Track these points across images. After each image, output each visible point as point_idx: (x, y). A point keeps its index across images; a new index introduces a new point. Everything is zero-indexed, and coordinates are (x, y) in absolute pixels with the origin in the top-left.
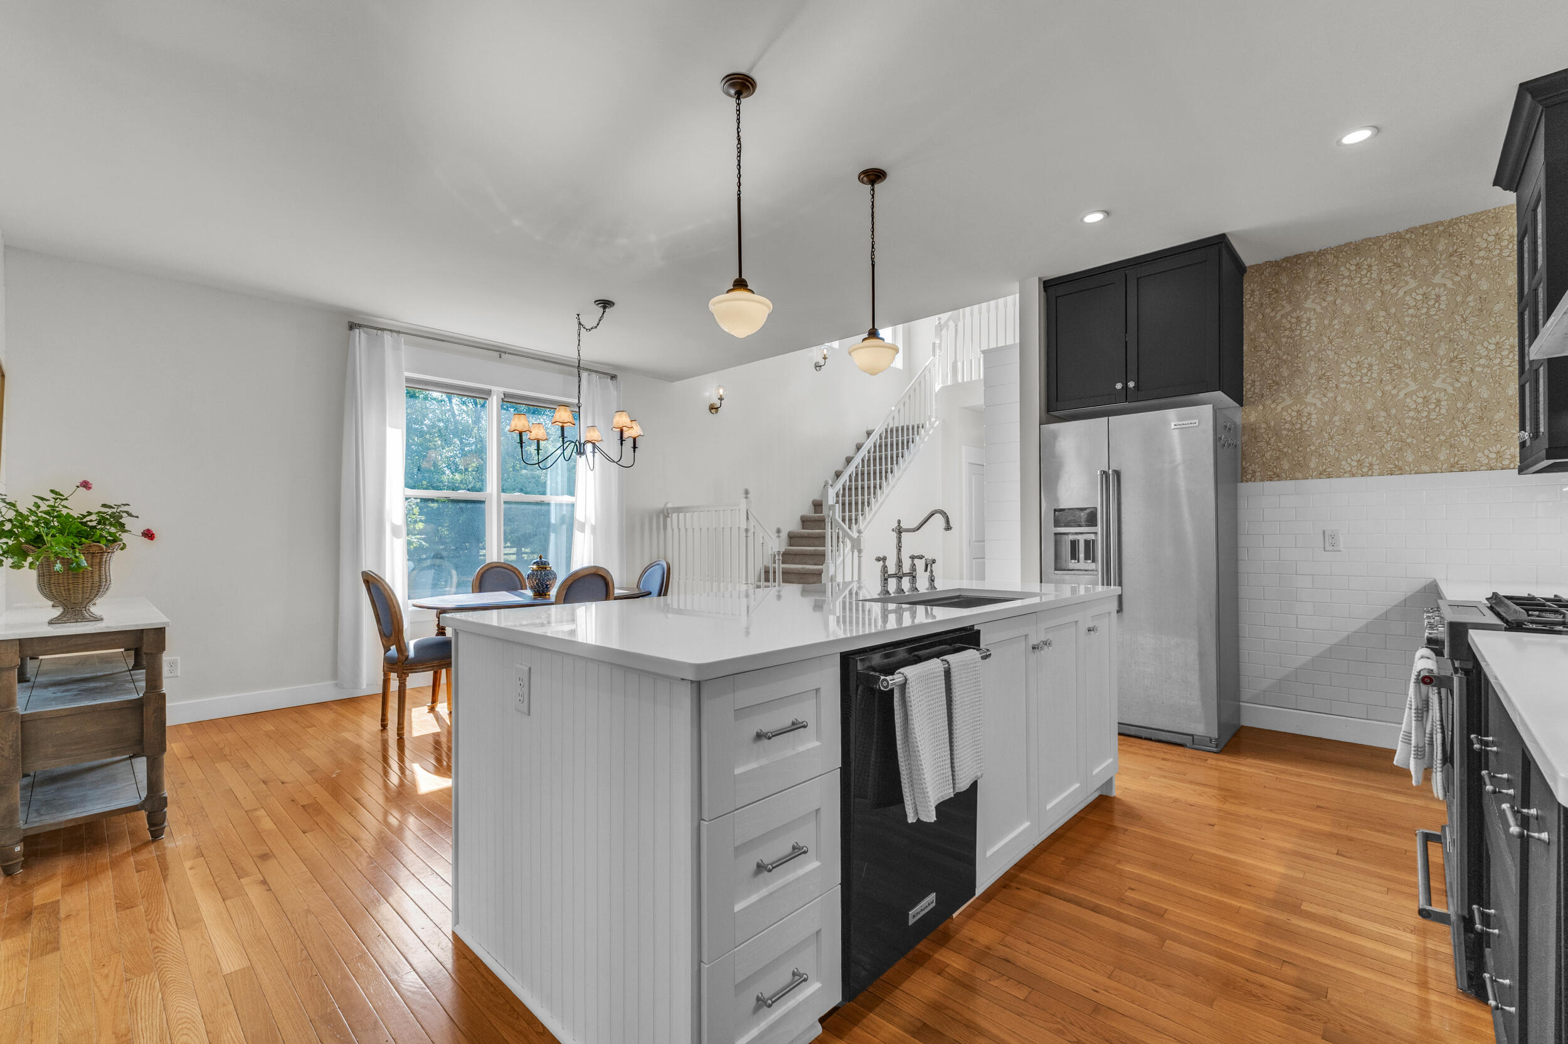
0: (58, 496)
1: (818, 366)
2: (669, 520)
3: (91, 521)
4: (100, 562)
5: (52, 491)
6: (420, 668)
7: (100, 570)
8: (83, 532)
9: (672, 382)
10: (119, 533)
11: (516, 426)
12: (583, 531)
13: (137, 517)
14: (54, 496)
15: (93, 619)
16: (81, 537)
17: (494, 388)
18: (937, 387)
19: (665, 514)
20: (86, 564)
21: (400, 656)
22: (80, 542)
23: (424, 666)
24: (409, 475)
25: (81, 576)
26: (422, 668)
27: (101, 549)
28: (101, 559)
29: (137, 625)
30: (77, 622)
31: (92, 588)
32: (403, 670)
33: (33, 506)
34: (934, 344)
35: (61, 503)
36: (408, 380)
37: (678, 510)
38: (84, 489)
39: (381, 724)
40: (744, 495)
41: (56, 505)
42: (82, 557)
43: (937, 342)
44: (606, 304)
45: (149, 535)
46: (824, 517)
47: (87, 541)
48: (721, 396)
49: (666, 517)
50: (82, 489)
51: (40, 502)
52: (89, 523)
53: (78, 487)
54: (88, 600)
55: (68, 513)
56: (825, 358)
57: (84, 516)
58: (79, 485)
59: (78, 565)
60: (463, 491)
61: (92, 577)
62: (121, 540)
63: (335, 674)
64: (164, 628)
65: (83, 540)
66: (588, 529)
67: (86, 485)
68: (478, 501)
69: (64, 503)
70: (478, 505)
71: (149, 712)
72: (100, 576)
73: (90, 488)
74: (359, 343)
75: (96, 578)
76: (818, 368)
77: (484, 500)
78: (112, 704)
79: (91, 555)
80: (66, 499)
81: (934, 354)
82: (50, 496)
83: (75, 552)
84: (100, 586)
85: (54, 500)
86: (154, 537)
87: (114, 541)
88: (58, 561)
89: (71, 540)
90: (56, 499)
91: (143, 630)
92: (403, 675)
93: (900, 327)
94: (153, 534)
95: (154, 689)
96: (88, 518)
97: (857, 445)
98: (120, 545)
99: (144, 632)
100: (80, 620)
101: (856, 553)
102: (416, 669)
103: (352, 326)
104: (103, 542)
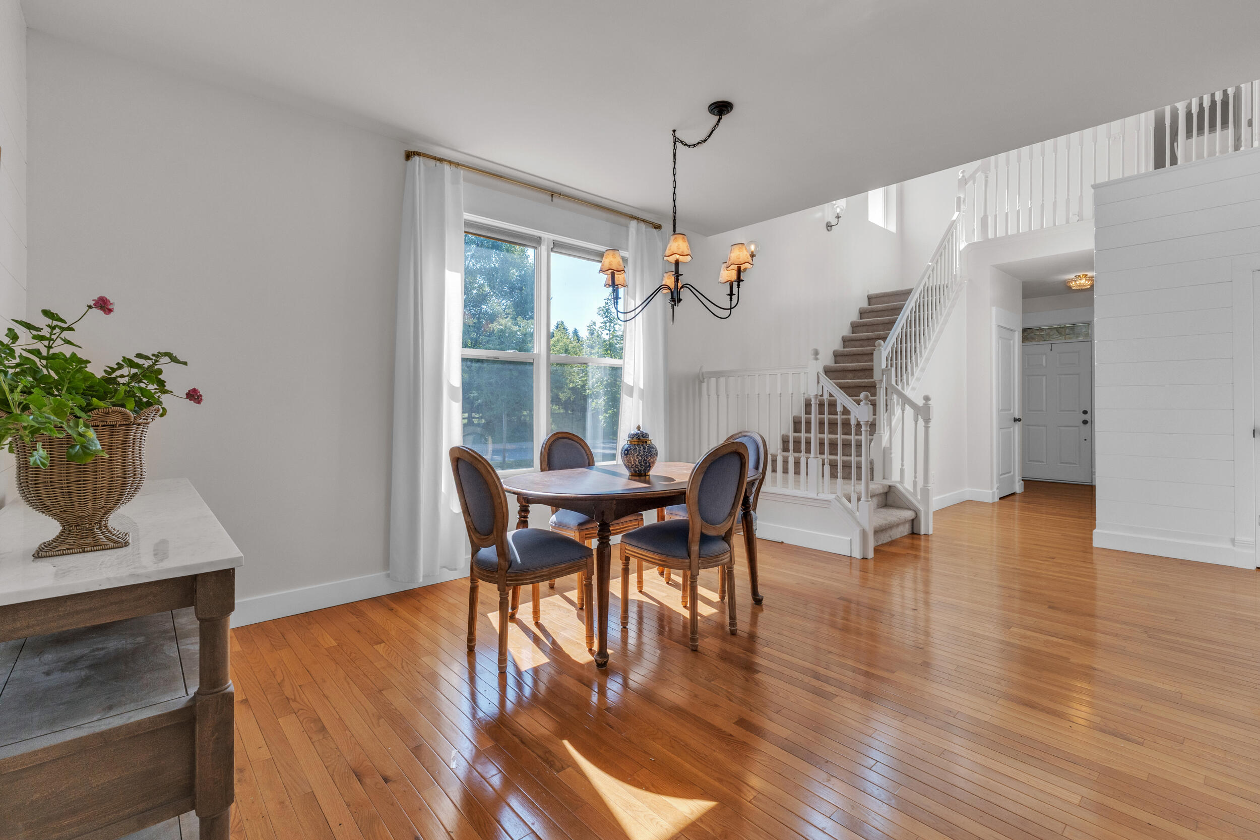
0: (55, 323)
1: (829, 226)
2: (704, 385)
3: (122, 376)
4: (125, 443)
5: (46, 313)
6: (527, 579)
7: (124, 457)
8: (97, 388)
9: (708, 236)
10: (158, 395)
11: (610, 265)
12: (631, 395)
13: (185, 363)
14: (49, 321)
15: (111, 544)
16: (93, 396)
17: (545, 235)
18: (962, 245)
19: (700, 379)
20: (99, 447)
21: (502, 562)
22: (89, 404)
23: (532, 576)
24: (467, 330)
25: (91, 468)
26: (530, 579)
27: (127, 418)
28: (126, 436)
29: (185, 568)
30: (84, 552)
31: (110, 489)
32: (507, 580)
33: (6, 335)
34: (959, 198)
35: (62, 336)
36: (467, 224)
37: (718, 375)
38: (101, 312)
39: (468, 645)
40: (813, 357)
41: (54, 337)
42: (91, 434)
43: (962, 196)
44: (721, 108)
45: (194, 396)
46: (874, 382)
47: (101, 404)
48: (752, 252)
49: (701, 382)
50: (97, 313)
51: (20, 330)
52: (119, 379)
53: (90, 307)
54: (104, 510)
55: (74, 355)
56: (838, 217)
57: (114, 370)
58: (92, 303)
59: (84, 447)
60: (512, 351)
61: (111, 469)
62: (160, 403)
63: (387, 563)
64: (233, 569)
65: (95, 401)
66: (636, 394)
67: (103, 305)
68: (523, 362)
69: (66, 335)
70: (527, 367)
71: (205, 731)
72: (124, 466)
73: (110, 311)
74: (419, 174)
75: (118, 472)
76: (829, 228)
77: (532, 361)
78: (139, 723)
79: (106, 428)
80: (70, 329)
81: (959, 209)
82: (42, 322)
83: (77, 425)
84: (124, 484)
85: (49, 330)
86: (201, 399)
87: (149, 404)
88: (39, 445)
89: (72, 403)
90: (53, 328)
91: (196, 576)
92: (506, 587)
93: (893, 188)
94: (201, 396)
95: (215, 687)
96: (118, 373)
97: (860, 309)
98: (158, 410)
99: (199, 578)
100: (89, 549)
101: (921, 422)
102: (522, 580)
103: (409, 155)
104: (131, 404)
